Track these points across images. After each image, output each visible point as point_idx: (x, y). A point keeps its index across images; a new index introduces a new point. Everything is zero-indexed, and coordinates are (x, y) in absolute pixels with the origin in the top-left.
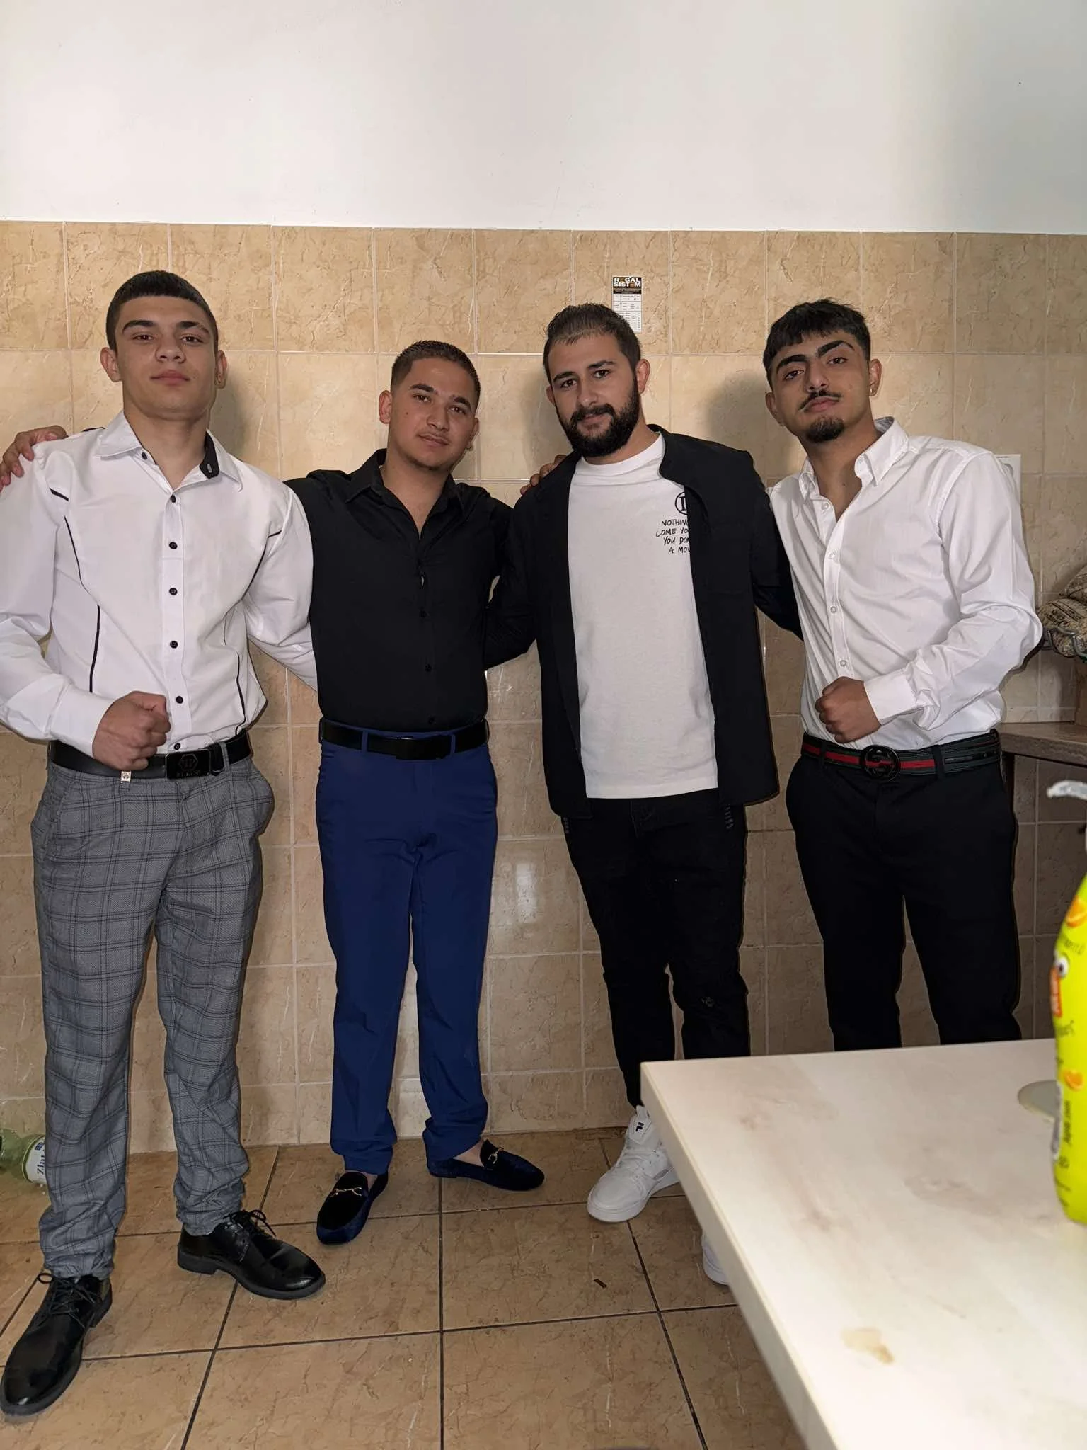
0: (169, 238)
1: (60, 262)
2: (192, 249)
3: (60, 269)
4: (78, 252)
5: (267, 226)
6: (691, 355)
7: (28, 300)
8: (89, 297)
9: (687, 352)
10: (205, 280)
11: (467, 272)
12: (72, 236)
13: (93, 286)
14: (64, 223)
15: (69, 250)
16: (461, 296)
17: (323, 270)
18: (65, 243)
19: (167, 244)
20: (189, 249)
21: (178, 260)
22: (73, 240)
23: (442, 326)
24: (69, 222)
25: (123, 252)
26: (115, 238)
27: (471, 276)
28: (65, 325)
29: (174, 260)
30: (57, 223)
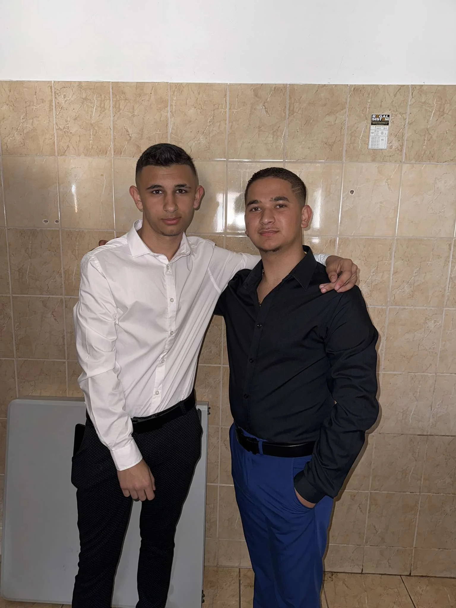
0: (111, 90)
1: (51, 105)
2: (124, 97)
3: (51, 110)
4: (61, 99)
5: (166, 83)
6: (415, 163)
7: (34, 127)
8: (67, 126)
9: (413, 162)
10: (130, 115)
11: (282, 111)
12: (58, 90)
13: (69, 119)
14: (53, 82)
15: (56, 98)
16: (278, 126)
17: (198, 110)
18: (53, 94)
19: (110, 94)
20: (122, 97)
21: (116, 104)
22: (58, 92)
23: (266, 144)
24: (56, 81)
25: (86, 99)
26: (81, 91)
27: (285, 113)
28: (54, 142)
29: (114, 103)
30: (49, 82)
